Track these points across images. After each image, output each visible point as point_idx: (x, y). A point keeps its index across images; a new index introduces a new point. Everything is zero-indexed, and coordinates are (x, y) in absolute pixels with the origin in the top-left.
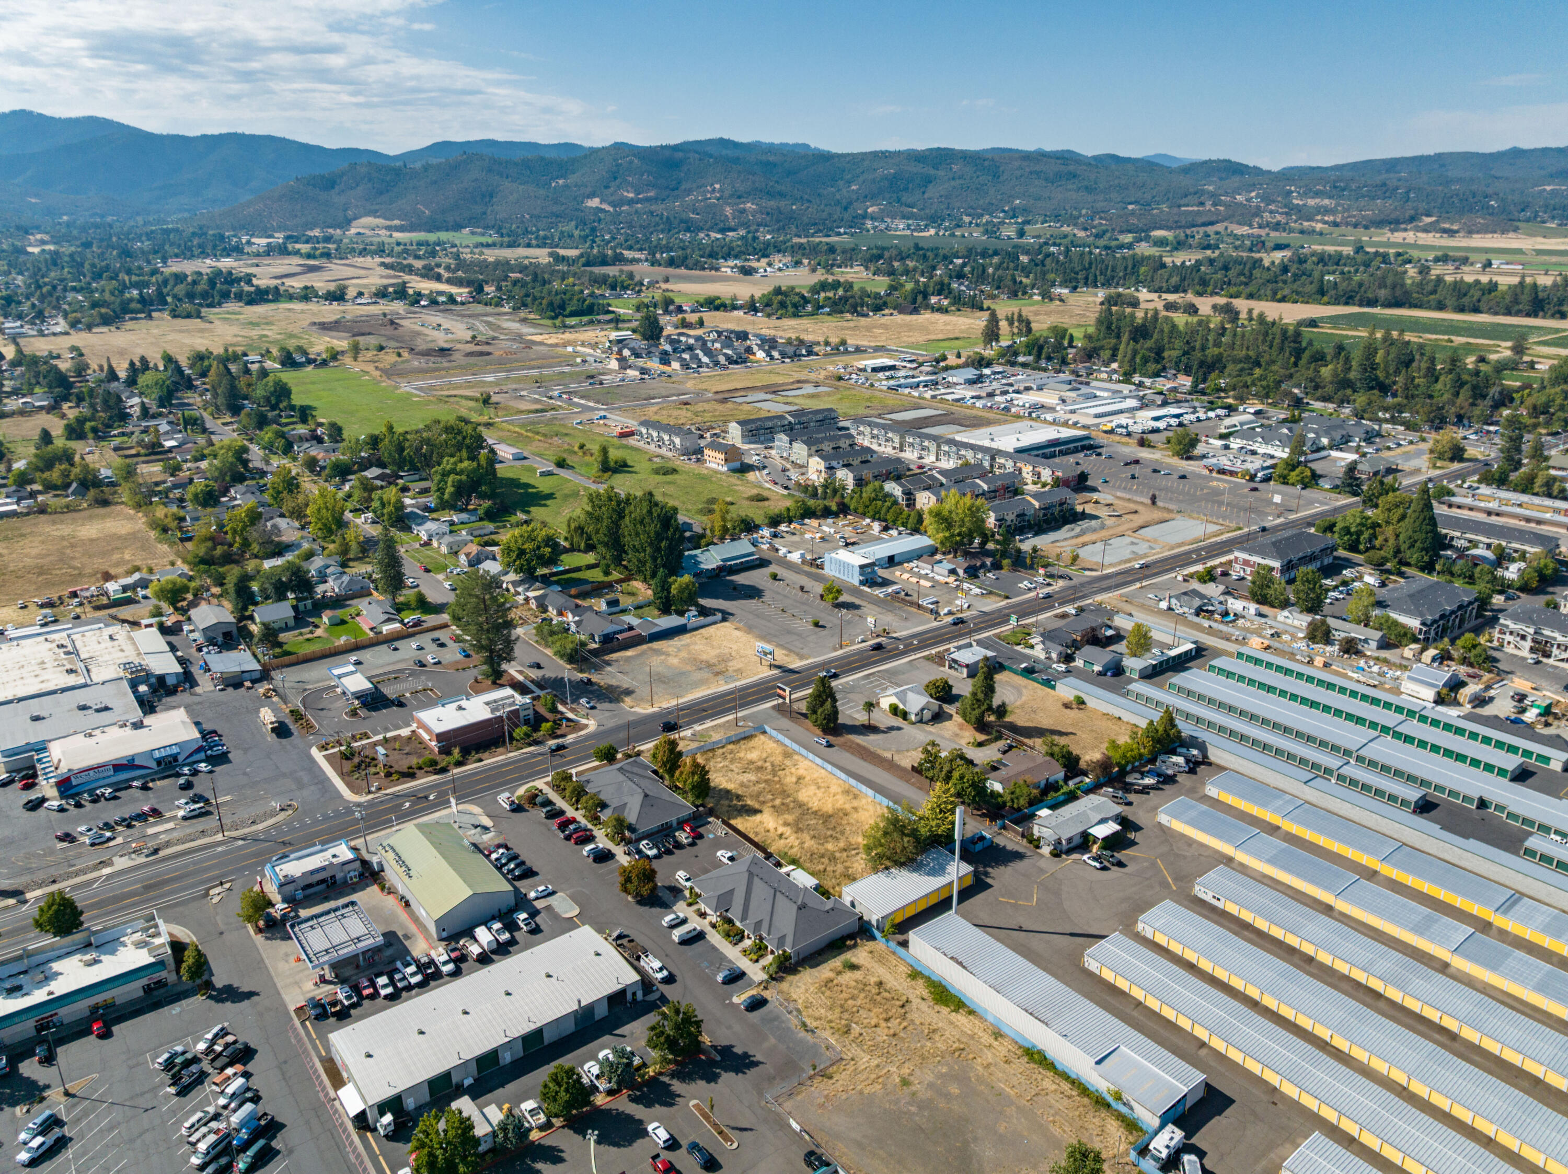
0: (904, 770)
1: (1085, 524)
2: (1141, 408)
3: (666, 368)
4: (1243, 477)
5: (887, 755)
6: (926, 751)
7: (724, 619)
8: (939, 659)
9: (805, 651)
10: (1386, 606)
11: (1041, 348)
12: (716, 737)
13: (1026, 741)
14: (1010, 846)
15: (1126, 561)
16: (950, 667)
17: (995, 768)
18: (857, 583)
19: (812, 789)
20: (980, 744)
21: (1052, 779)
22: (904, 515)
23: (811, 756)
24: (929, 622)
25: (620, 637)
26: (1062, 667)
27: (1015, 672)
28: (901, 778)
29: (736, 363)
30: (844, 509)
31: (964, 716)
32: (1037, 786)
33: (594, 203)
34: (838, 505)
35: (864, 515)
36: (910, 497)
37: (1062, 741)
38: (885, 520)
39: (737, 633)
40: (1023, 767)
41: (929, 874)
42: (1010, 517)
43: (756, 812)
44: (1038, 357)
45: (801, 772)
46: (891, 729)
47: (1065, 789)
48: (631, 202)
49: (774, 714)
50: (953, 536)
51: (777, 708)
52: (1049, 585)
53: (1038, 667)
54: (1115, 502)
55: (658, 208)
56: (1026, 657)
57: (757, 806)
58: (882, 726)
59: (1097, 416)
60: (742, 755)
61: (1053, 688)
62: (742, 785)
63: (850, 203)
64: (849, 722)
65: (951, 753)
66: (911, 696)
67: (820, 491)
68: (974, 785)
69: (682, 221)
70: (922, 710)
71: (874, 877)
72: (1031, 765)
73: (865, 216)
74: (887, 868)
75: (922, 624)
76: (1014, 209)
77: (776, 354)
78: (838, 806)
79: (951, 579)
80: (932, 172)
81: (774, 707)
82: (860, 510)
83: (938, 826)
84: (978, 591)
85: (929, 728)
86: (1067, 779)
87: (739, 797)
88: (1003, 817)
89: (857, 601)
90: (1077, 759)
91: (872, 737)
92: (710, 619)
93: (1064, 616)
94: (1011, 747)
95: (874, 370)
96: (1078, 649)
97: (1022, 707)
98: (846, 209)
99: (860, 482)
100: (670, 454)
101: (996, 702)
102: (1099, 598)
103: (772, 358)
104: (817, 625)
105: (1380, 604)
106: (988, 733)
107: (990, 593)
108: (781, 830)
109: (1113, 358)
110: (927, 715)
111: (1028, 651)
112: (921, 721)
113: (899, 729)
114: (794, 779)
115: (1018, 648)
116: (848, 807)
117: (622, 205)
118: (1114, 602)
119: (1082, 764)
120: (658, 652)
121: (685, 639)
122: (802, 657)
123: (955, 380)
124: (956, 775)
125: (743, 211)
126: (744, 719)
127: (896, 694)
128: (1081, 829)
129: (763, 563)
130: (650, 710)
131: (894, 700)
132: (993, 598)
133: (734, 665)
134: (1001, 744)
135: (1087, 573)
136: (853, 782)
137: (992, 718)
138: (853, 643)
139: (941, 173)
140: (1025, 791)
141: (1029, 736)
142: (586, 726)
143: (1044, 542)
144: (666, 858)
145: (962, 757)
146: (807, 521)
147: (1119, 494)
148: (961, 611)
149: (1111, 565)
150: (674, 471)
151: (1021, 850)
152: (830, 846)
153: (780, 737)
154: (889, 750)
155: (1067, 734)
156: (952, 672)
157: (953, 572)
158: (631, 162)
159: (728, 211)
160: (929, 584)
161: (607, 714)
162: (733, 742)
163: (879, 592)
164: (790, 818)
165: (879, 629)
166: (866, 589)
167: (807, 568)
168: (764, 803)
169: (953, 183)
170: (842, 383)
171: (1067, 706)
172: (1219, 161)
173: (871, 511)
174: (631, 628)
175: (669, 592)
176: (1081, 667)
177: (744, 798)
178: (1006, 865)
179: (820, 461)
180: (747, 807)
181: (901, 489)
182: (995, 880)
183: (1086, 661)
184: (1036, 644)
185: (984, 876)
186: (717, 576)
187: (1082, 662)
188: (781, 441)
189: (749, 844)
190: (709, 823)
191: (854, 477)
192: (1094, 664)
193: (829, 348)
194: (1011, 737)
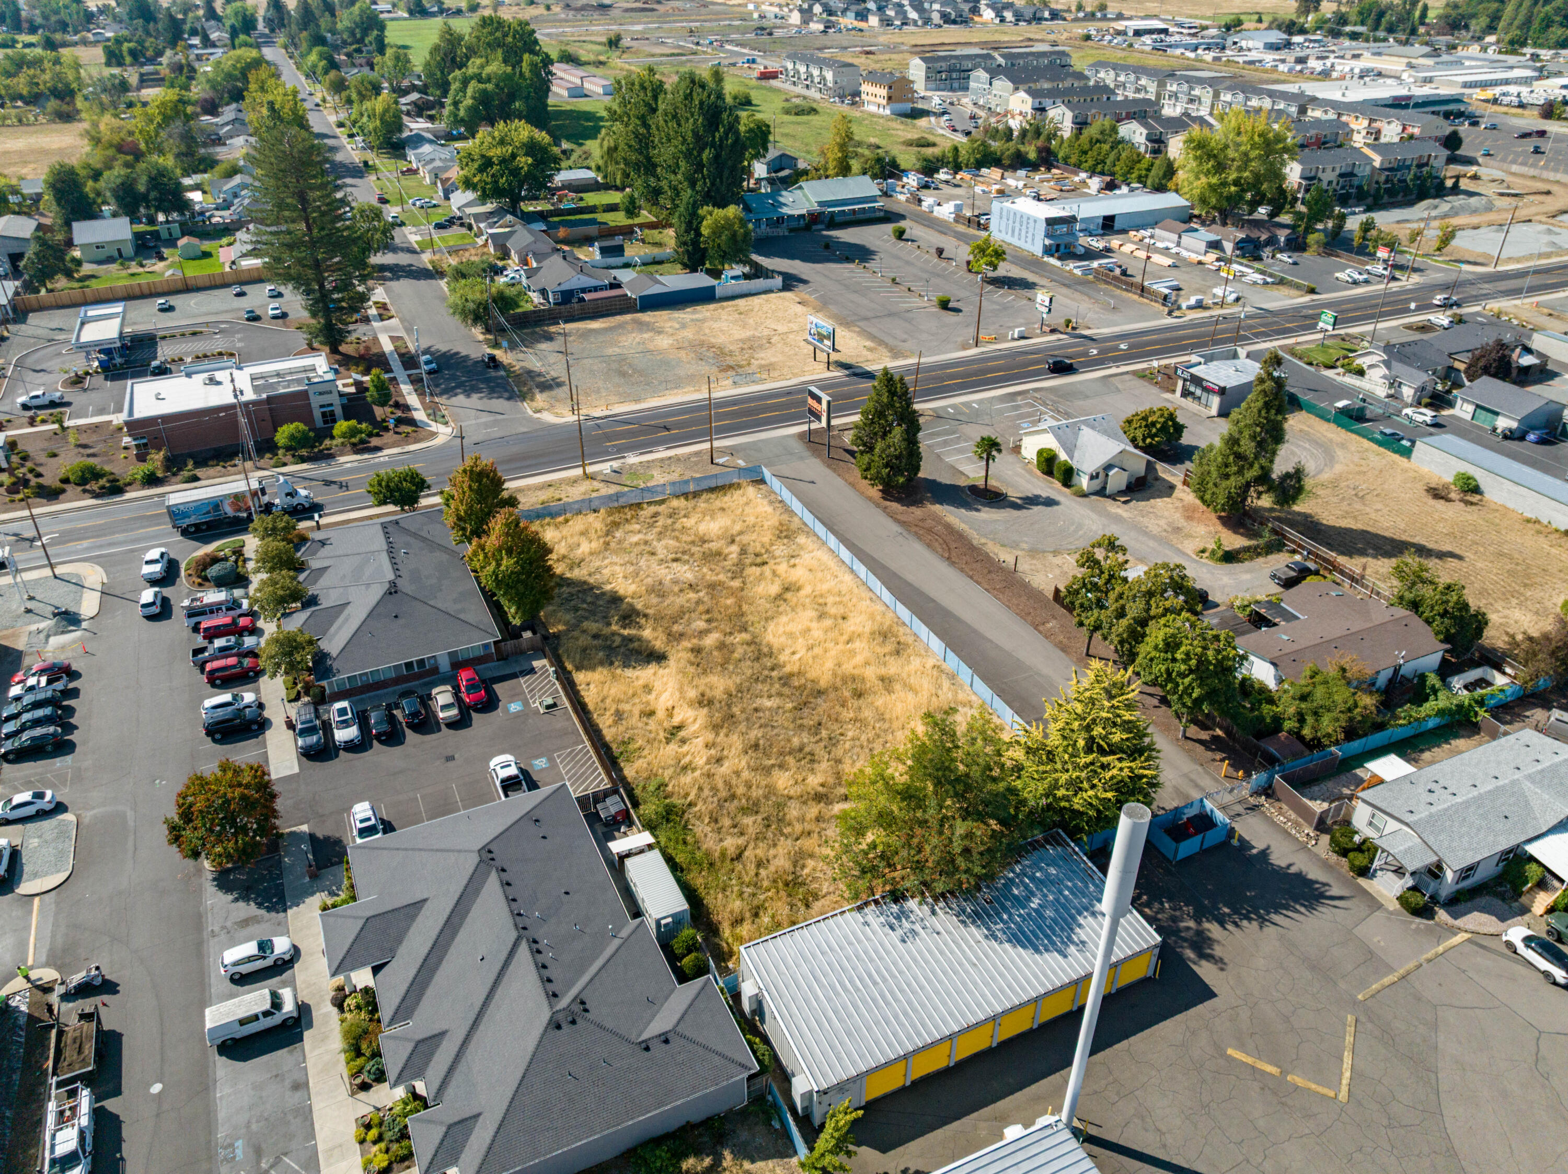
0: (1033, 594)
1: (1458, 201)
2: (1539, 78)
3: (862, 25)
5: (1006, 557)
6: (1090, 561)
7: (786, 287)
8: (1166, 379)
11: (1381, 14)
12: (659, 478)
13: (1341, 560)
14: (1281, 856)
15: (1541, 256)
16: (1186, 393)
17: (1259, 621)
18: (1038, 250)
19: (807, 615)
20: (1230, 557)
21: (1407, 670)
22: (1144, 165)
23: (832, 541)
24: (1157, 316)
25: (587, 297)
26: (1427, 415)
27: (1322, 416)
28: (1024, 615)
29: (954, 22)
30: (1047, 159)
31: (1201, 492)
32: (1369, 686)
34: (1040, 151)
35: (1078, 166)
36: (1158, 143)
37: (1443, 572)
38: (1112, 174)
39: (799, 309)
40: (1335, 629)
41: (1020, 938)
42: (1329, 176)
43: (651, 657)
44: (1376, 27)
45: (798, 574)
46: (1032, 501)
47: (1442, 701)
49: (799, 447)
50: (1224, 184)
51: (809, 438)
52: (1394, 279)
53: (1373, 410)
54: (1509, 179)
56: (1345, 391)
57: (659, 644)
58: (1013, 494)
59: (1466, 85)
60: (689, 522)
61: (1406, 453)
62: (658, 590)
64: (945, 479)
65: (1150, 574)
66: (1087, 436)
67: (1016, 134)
68: (1201, 670)
70: (1108, 467)
71: (852, 920)
72: (1357, 625)
74: (897, 897)
75: (1144, 319)
77: (1008, 15)
78: (848, 668)
79: (1211, 257)
81: (801, 436)
82: (1073, 160)
83: (1076, 786)
84: (1258, 277)
85: (1116, 508)
86: (1446, 670)
87: (630, 616)
88: (1270, 761)
89: (1031, 277)
90: (1479, 622)
91: (987, 515)
92: (760, 283)
93: (1424, 328)
94: (1303, 573)
95: (1138, 33)
96: (1458, 385)
97: (1334, 484)
99: (1081, 124)
100: (818, 96)
101: (1281, 466)
102: (1494, 305)
103: (1003, 20)
104: (944, 305)
106: (1251, 534)
107: (1281, 282)
108: (684, 714)
109: (1491, 29)
110: (1118, 480)
111: (1351, 380)
112: (1101, 492)
113: (1050, 502)
114: (774, 589)
115: (1330, 373)
116: (871, 673)
118: (1525, 315)
119: (1494, 637)
120: (643, 326)
121: (704, 311)
122: (896, 354)
123: (1251, 44)
124: (1156, 634)
126: (732, 452)
127: (1054, 430)
128: (1505, 844)
129: (889, 217)
130: (568, 419)
131: (1049, 442)
132: (1284, 291)
133: (766, 356)
134: (1280, 562)
135: (1465, 267)
136: (904, 613)
137: (1266, 501)
138: (1003, 338)
140: (1341, 695)
141: (1349, 552)
142: (434, 435)
143: (1385, 220)
144: (379, 753)
145: (1179, 585)
146: (984, 171)
147: (1515, 168)
148: (1222, 304)
149: (1510, 259)
150: (813, 111)
151: (1315, 873)
152: (783, 781)
153: (786, 495)
154: (1015, 545)
155: (1442, 556)
156: (1188, 403)
157: (1215, 245)
160: (1168, 261)
161: (486, 418)
162: (686, 495)
163: (1074, 268)
164: (719, 684)
165: (1058, 320)
166: (1053, 261)
167: (961, 228)
168: (680, 636)
170: (1089, 43)
171: (1437, 493)
173: (1091, 162)
174: (615, 285)
175: (699, 234)
176: (1468, 417)
177: (643, 621)
178: (1263, 921)
179: (1029, 100)
180: (636, 644)
181: (1145, 132)
182: (1222, 969)
183: (1478, 406)
184: (1371, 367)
185: (1189, 954)
186: (807, 228)
187: (1470, 408)
188: (978, 80)
189: (588, 743)
190: (532, 671)
191: (1075, 117)
192: (1497, 414)
193: (1081, 15)
194: (1303, 548)
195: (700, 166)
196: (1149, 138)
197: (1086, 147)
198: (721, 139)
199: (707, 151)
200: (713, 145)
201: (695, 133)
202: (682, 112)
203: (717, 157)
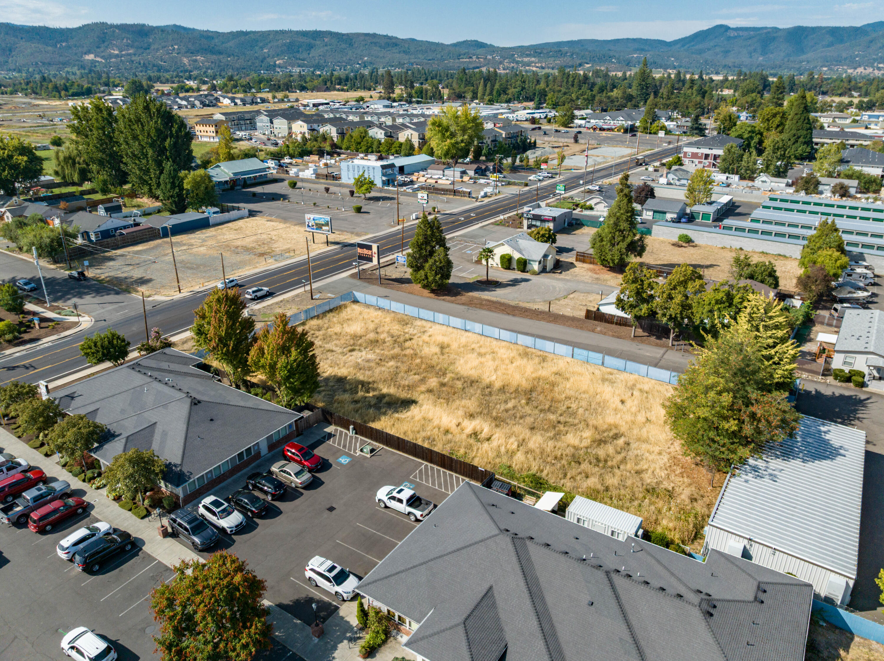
0: (573, 319)
1: (541, 150)
2: (513, 112)
4: (619, 131)
5: (538, 307)
7: (251, 215)
8: (512, 223)
9: (358, 230)
10: (848, 162)
18: (379, 184)
24: (471, 202)
25: (124, 232)
28: (579, 328)
29: (208, 106)
33: (91, 57)
34: (333, 146)
35: (357, 151)
38: (379, 152)
39: (272, 223)
43: (407, 403)
46: (516, 281)
48: (117, 56)
51: (359, 277)
52: (553, 178)
55: (136, 58)
57: (404, 395)
58: (504, 281)
61: (648, 233)
63: (265, 58)
64: (458, 281)
66: (523, 243)
69: (154, 66)
70: (545, 256)
73: (275, 65)
75: (466, 204)
76: (364, 63)
77: (238, 101)
79: (467, 178)
80: (313, 42)
81: (353, 276)
84: (497, 183)
85: (559, 277)
87: (366, 385)
89: (388, 195)
92: (235, 214)
95: (315, 105)
98: (262, 62)
103: (236, 104)
104: (359, 212)
105: (842, 161)
107: (509, 184)
108: (470, 426)
111: (591, 212)
112: (546, 270)
113: (527, 280)
114: (435, 349)
115: (576, 212)
117: (111, 58)
120: (176, 244)
121: (210, 232)
122: (358, 235)
123: (376, 106)
125: (196, 61)
126: (319, 291)
127: (506, 243)
129: (275, 180)
130: (177, 296)
131: (506, 250)
132: (515, 186)
133: (280, 246)
135: (574, 171)
138: (409, 220)
139: (318, 42)
142: (77, 323)
144: (266, 526)
146: (307, 157)
147: (545, 139)
148: (496, 194)
152: (572, 440)
153: (383, 303)
154: (534, 301)
157: (463, 173)
158: (114, 32)
159: (185, 61)
161: (111, 307)
162: (316, 317)
163: (405, 189)
165: (429, 208)
166: (392, 188)
168: (410, 387)
169: (326, 48)
171: (678, 245)
172: (471, 41)
173: (364, 148)
174: (137, 225)
175: (181, 189)
176: (651, 218)
177: (375, 385)
179: (305, 125)
180: (387, 399)
181: (383, 132)
183: (655, 212)
184: (596, 204)
186: (232, 188)
187: (651, 213)
188: (262, 121)
189: (426, 463)
190: (330, 436)
191: (337, 130)
192: (665, 213)
193: (276, 100)
194: (663, 272)
195: (162, 151)
196: (386, 135)
197: (359, 140)
198: (176, 131)
199: (168, 140)
200: (171, 136)
201: (157, 130)
202: (144, 117)
203: (175, 143)
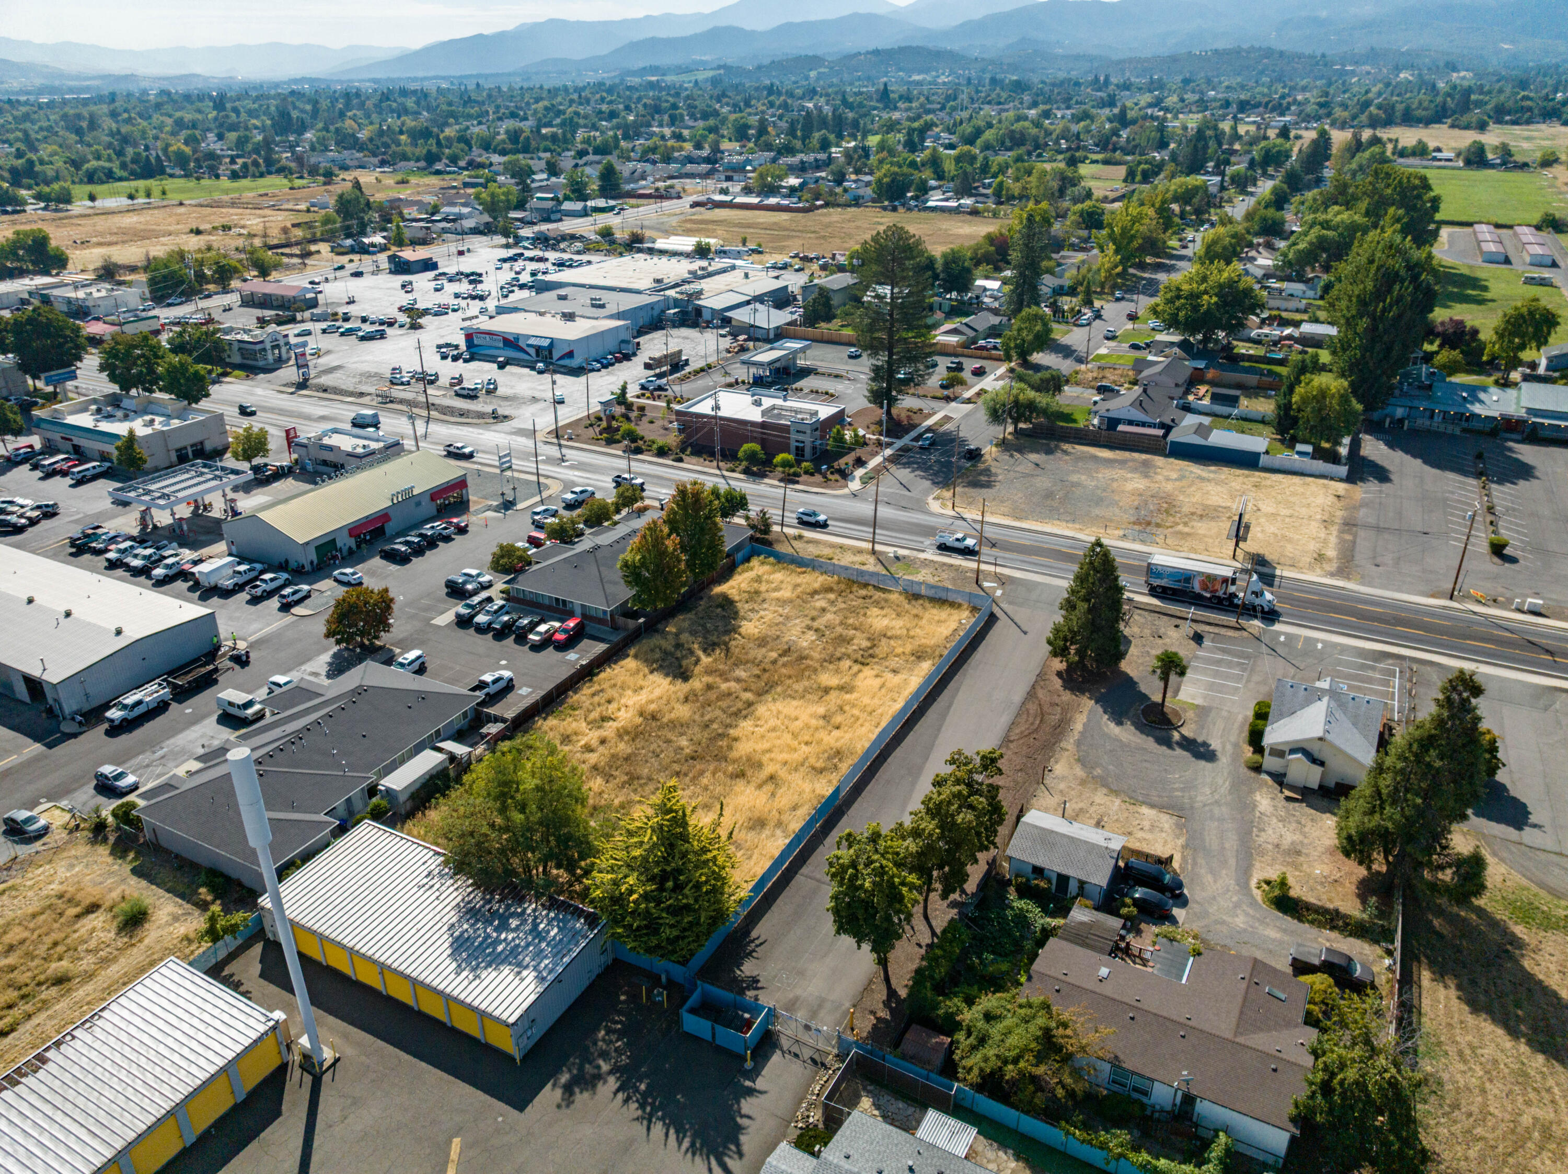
7: (1353, 479)
19: (817, 711)
25: (1121, 428)
39: (1328, 502)
108: (626, 714)
120: (1142, 468)
122: (1342, 572)
133: (1200, 527)
142: (844, 487)
164: (681, 713)
178: (649, 1119)
182: (559, 1106)
185: (564, 1078)
186: (1493, 433)
